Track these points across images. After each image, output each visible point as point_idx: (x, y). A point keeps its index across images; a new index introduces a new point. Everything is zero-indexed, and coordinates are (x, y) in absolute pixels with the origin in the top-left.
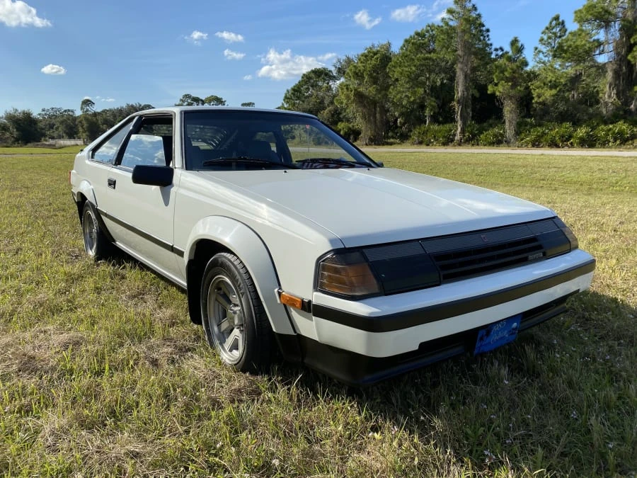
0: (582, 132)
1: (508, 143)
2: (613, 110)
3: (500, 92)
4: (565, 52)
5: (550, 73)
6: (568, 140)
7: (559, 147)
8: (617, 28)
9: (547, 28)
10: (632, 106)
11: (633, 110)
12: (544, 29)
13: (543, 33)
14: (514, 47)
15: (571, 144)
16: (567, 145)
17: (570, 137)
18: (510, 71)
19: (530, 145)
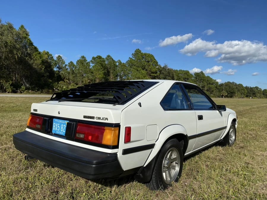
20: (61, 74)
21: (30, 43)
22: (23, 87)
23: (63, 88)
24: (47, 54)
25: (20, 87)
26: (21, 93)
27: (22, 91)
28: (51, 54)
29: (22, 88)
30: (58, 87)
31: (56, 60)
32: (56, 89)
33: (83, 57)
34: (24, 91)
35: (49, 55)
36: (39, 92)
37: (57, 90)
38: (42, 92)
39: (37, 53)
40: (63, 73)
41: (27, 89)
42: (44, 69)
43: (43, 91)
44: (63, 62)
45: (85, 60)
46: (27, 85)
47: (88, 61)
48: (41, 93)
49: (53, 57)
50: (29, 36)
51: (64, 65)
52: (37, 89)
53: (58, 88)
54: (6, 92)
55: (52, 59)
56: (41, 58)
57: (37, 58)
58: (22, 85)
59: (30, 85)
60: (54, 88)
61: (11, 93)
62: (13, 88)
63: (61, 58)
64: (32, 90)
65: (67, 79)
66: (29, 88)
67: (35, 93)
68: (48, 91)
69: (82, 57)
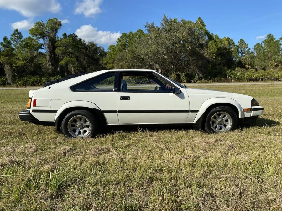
0: (44, 79)
1: (9, 85)
2: (51, 71)
3: (3, 61)
4: (29, 46)
5: (20, 54)
6: (39, 83)
7: (36, 86)
8: (48, 39)
9: (13, 34)
10: (58, 70)
11: (59, 71)
12: (12, 34)
13: (11, 36)
14: (6, 41)
15: (41, 84)
16: (39, 85)
17: (40, 81)
18: (6, 51)
19: (21, 85)
20: (242, 60)
21: (206, 33)
22: (197, 77)
23: (236, 75)
24: (227, 40)
25: (194, 77)
26: (195, 82)
27: (196, 81)
28: (232, 39)
29: (195, 78)
30: (231, 74)
31: (237, 45)
32: (228, 77)
33: (270, 36)
34: (197, 81)
35: (229, 40)
36: (211, 81)
37: (230, 78)
38: (214, 81)
39: (213, 42)
40: (244, 58)
41: (200, 78)
42: (215, 57)
43: (215, 79)
44: (246, 46)
45: (273, 39)
46: (200, 75)
47: (276, 40)
48: (212, 82)
49: (234, 42)
50: (205, 26)
51: (247, 49)
52: (209, 78)
53: (231, 76)
54: (182, 82)
55: (233, 44)
56: (216, 46)
57: (213, 46)
58: (196, 75)
59: (203, 74)
60: (227, 76)
61: (186, 83)
62: (188, 78)
63: (244, 42)
64: (205, 79)
65: (248, 65)
66: (202, 77)
67: (207, 82)
68: (220, 79)
69: (268, 36)
